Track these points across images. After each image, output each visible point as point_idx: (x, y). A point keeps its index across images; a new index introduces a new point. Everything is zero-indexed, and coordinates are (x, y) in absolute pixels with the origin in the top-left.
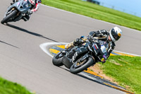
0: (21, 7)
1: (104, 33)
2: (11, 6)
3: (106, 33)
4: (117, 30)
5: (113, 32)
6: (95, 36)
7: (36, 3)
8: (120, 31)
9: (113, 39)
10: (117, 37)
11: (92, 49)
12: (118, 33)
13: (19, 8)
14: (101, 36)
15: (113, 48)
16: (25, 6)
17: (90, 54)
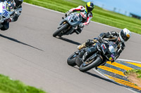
0: (72, 21)
1: (114, 35)
2: (63, 20)
3: (116, 34)
4: (126, 31)
5: (122, 33)
6: (105, 37)
7: (88, 17)
9: (122, 39)
10: (126, 38)
11: (101, 49)
12: (127, 34)
13: (70, 22)
15: (123, 49)
16: (75, 20)
17: (98, 53)
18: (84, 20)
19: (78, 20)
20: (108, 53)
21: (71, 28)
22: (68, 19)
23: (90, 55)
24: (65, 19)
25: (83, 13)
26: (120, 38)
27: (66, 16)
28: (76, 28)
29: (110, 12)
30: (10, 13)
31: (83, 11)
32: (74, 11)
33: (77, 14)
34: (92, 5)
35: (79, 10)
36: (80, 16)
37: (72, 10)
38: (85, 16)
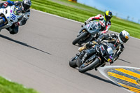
0: (91, 29)
1: (113, 37)
2: (82, 28)
3: (115, 36)
4: (125, 33)
5: (121, 35)
6: (104, 39)
7: (106, 26)
8: (128, 33)
9: (121, 41)
11: (99, 50)
13: (88, 30)
14: (110, 39)
15: (122, 50)
16: (94, 28)
17: (97, 55)
18: (103, 29)
19: (97, 28)
20: (106, 55)
21: (90, 36)
22: (87, 27)
23: (89, 56)
24: (85, 27)
25: (102, 22)
26: (120, 40)
27: (86, 24)
28: (95, 36)
29: (122, 20)
30: (17, 17)
31: (102, 20)
32: (93, 19)
33: (96, 23)
34: (110, 13)
35: (98, 19)
36: (99, 24)
37: (91, 18)
38: (104, 24)
